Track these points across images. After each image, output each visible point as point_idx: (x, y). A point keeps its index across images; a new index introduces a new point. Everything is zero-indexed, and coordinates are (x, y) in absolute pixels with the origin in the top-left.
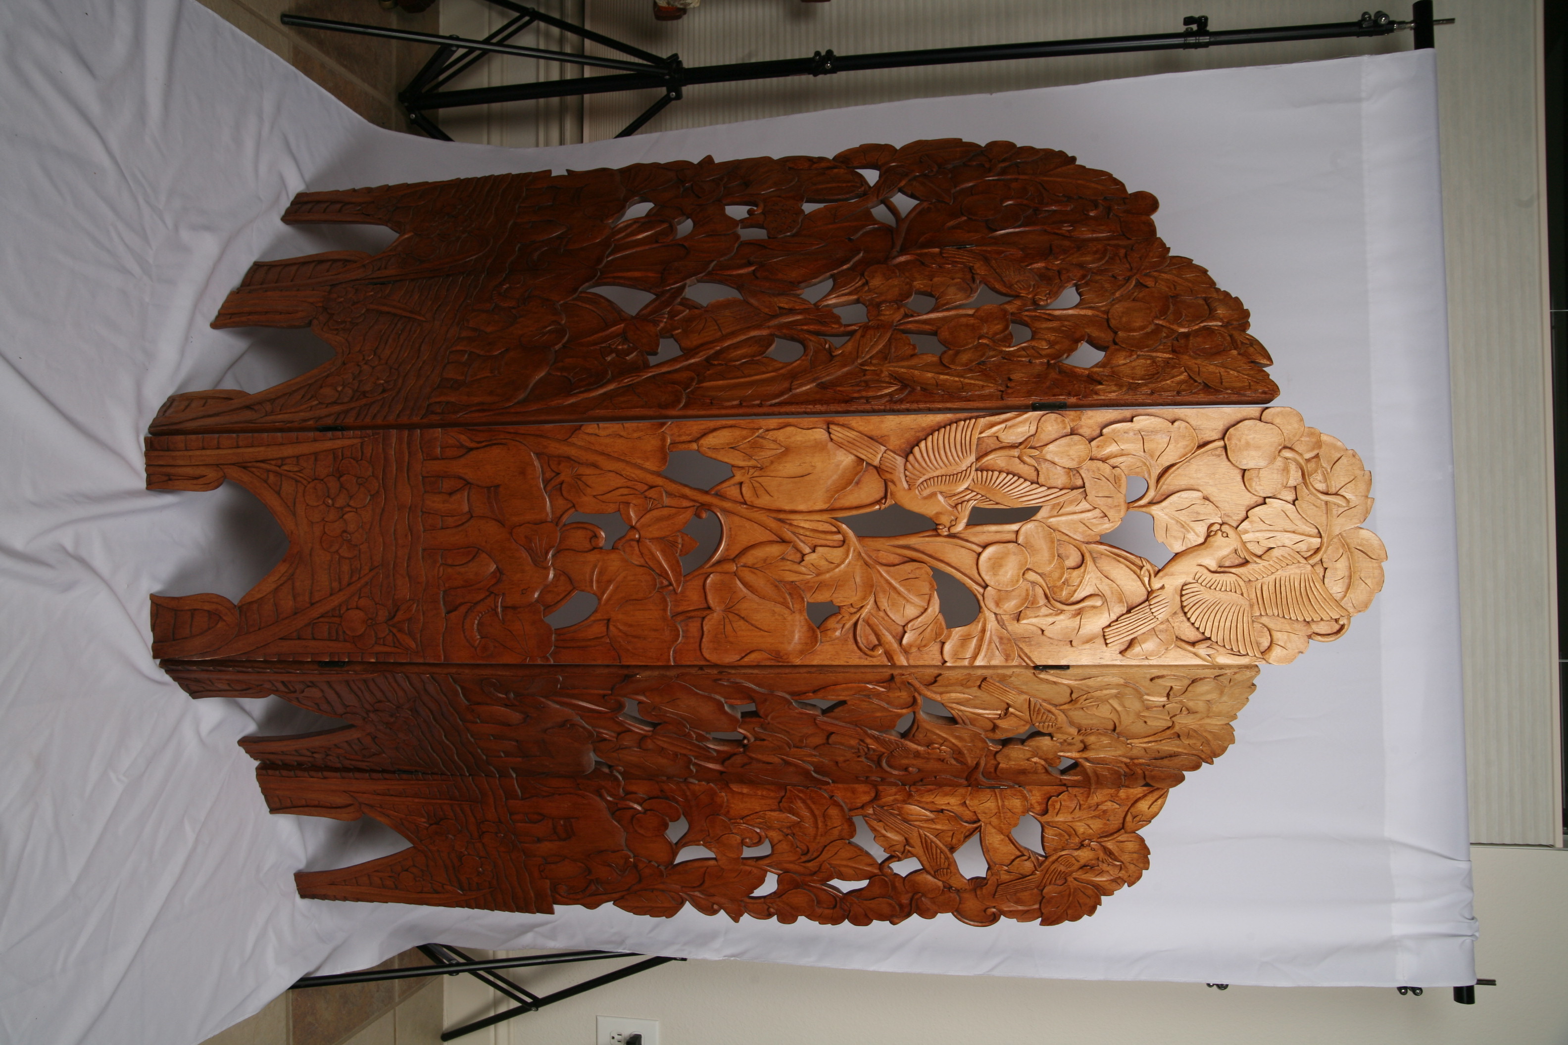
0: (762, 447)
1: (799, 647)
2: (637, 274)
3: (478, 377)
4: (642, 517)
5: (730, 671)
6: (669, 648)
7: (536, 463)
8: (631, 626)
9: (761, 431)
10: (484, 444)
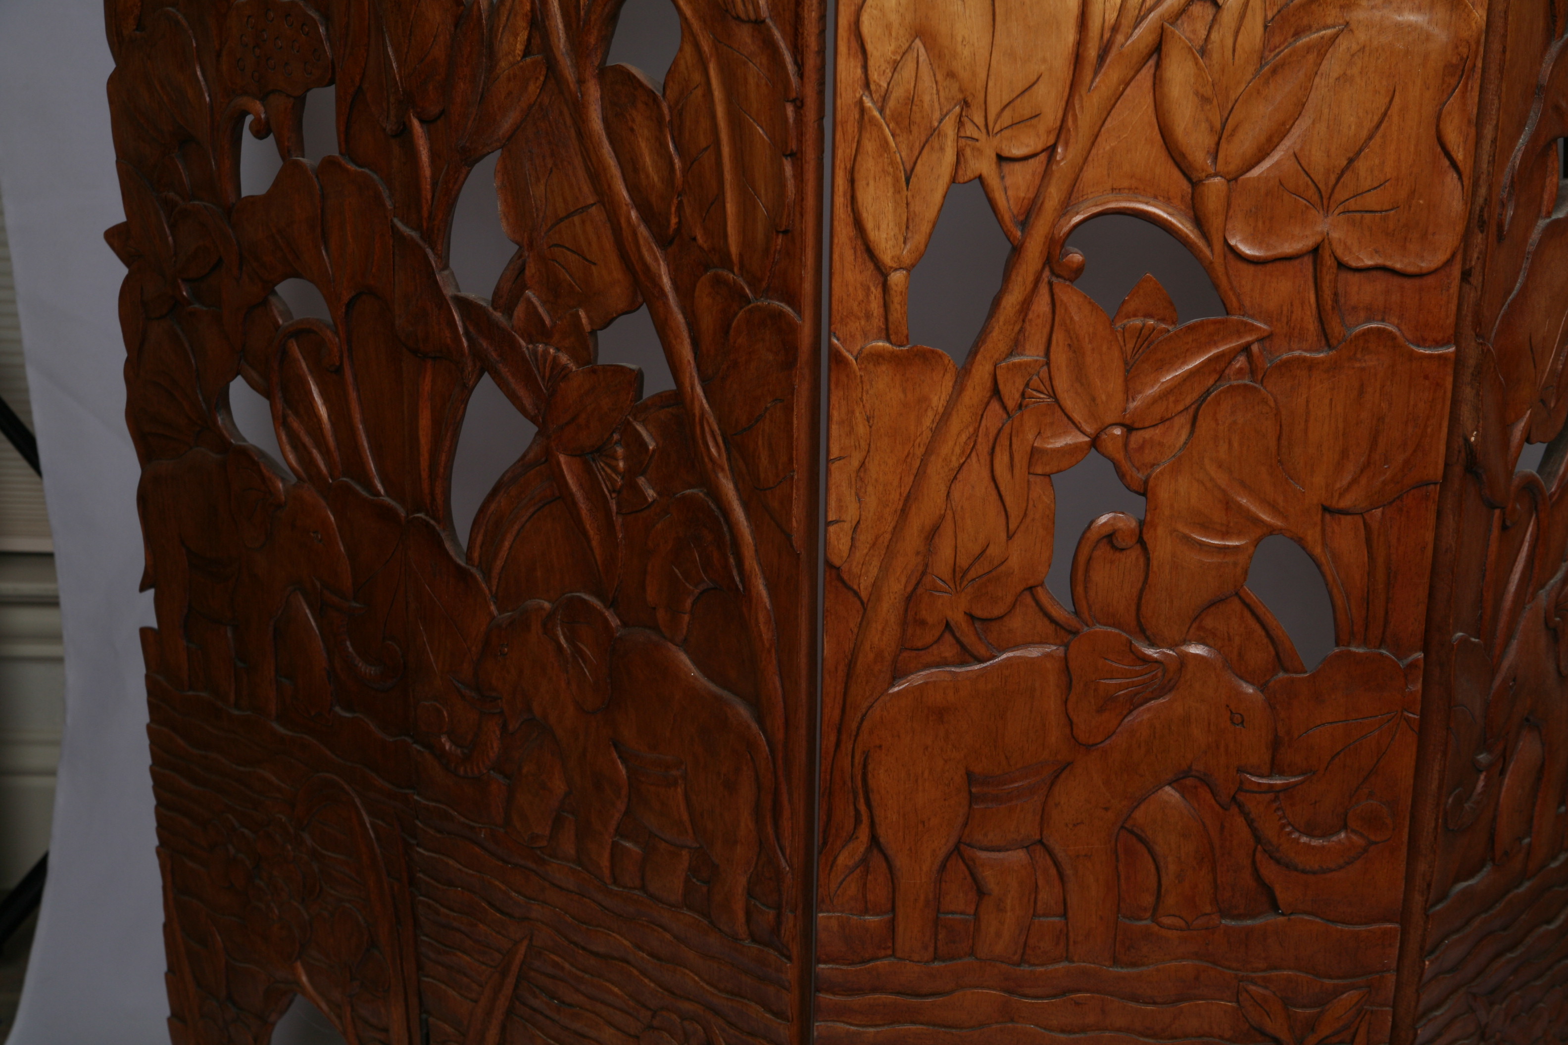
0: (911, 100)
1: (1441, 13)
2: (425, 421)
3: (685, 817)
4: (1069, 418)
5: (1480, 201)
6: (1412, 356)
7: (918, 679)
8: (1344, 454)
9: (868, 103)
10: (863, 808)
